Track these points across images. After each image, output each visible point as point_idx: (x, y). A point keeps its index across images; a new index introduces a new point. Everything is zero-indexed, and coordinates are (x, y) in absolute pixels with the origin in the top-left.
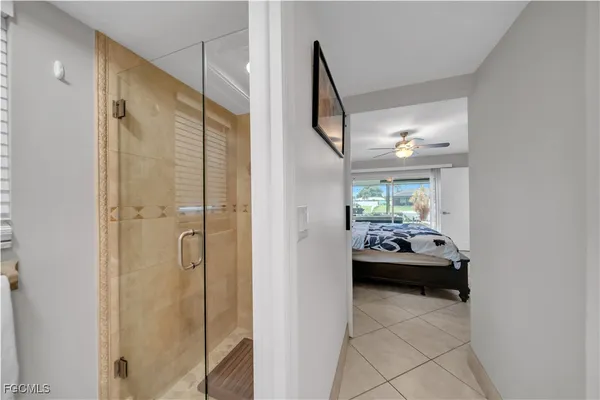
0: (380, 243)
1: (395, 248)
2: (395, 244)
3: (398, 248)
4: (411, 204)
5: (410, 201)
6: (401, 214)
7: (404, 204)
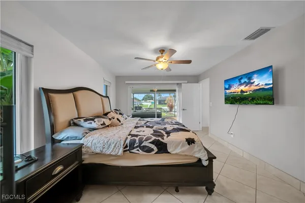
0: (139, 146)
1: (152, 150)
2: (153, 146)
3: (156, 149)
4: (165, 104)
5: (166, 102)
6: (161, 109)
7: (162, 104)
